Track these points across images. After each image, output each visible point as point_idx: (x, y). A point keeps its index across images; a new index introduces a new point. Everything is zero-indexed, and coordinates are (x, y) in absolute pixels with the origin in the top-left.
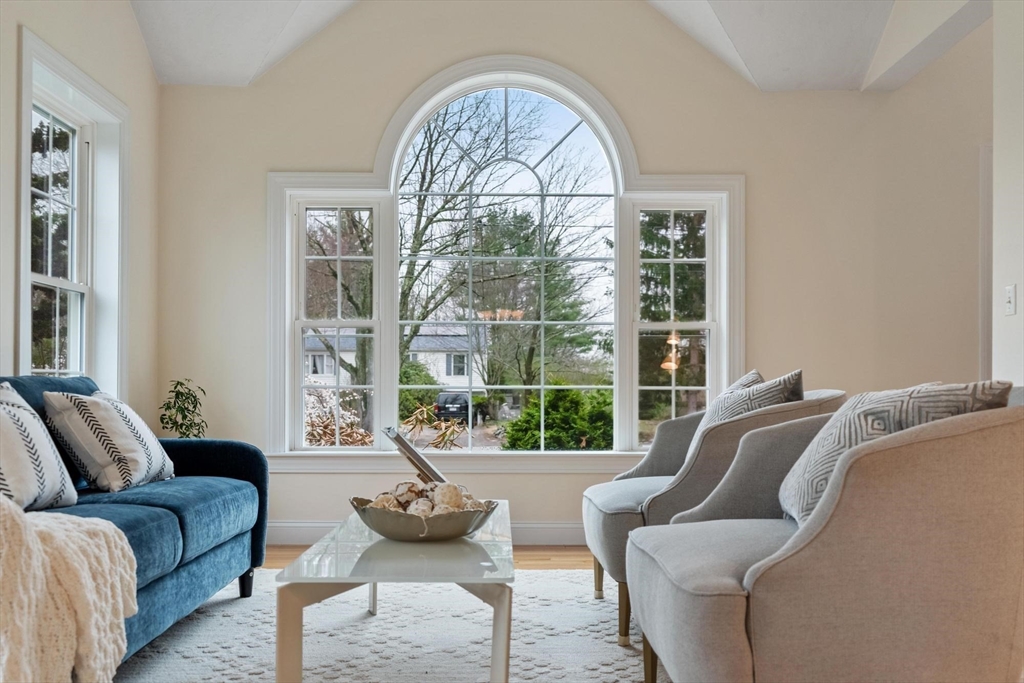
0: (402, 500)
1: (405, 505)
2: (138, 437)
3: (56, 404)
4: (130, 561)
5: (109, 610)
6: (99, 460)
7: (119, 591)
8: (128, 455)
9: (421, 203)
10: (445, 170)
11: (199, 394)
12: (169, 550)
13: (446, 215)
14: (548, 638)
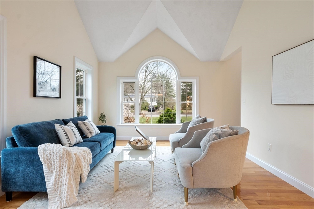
0: (137, 142)
1: (137, 143)
2: (94, 128)
3: (80, 123)
4: (91, 154)
5: (87, 164)
6: (87, 132)
7: (89, 160)
8: (92, 131)
9: (146, 73)
10: (150, 67)
11: (105, 115)
12: (98, 150)
13: (150, 75)
14: (163, 162)
